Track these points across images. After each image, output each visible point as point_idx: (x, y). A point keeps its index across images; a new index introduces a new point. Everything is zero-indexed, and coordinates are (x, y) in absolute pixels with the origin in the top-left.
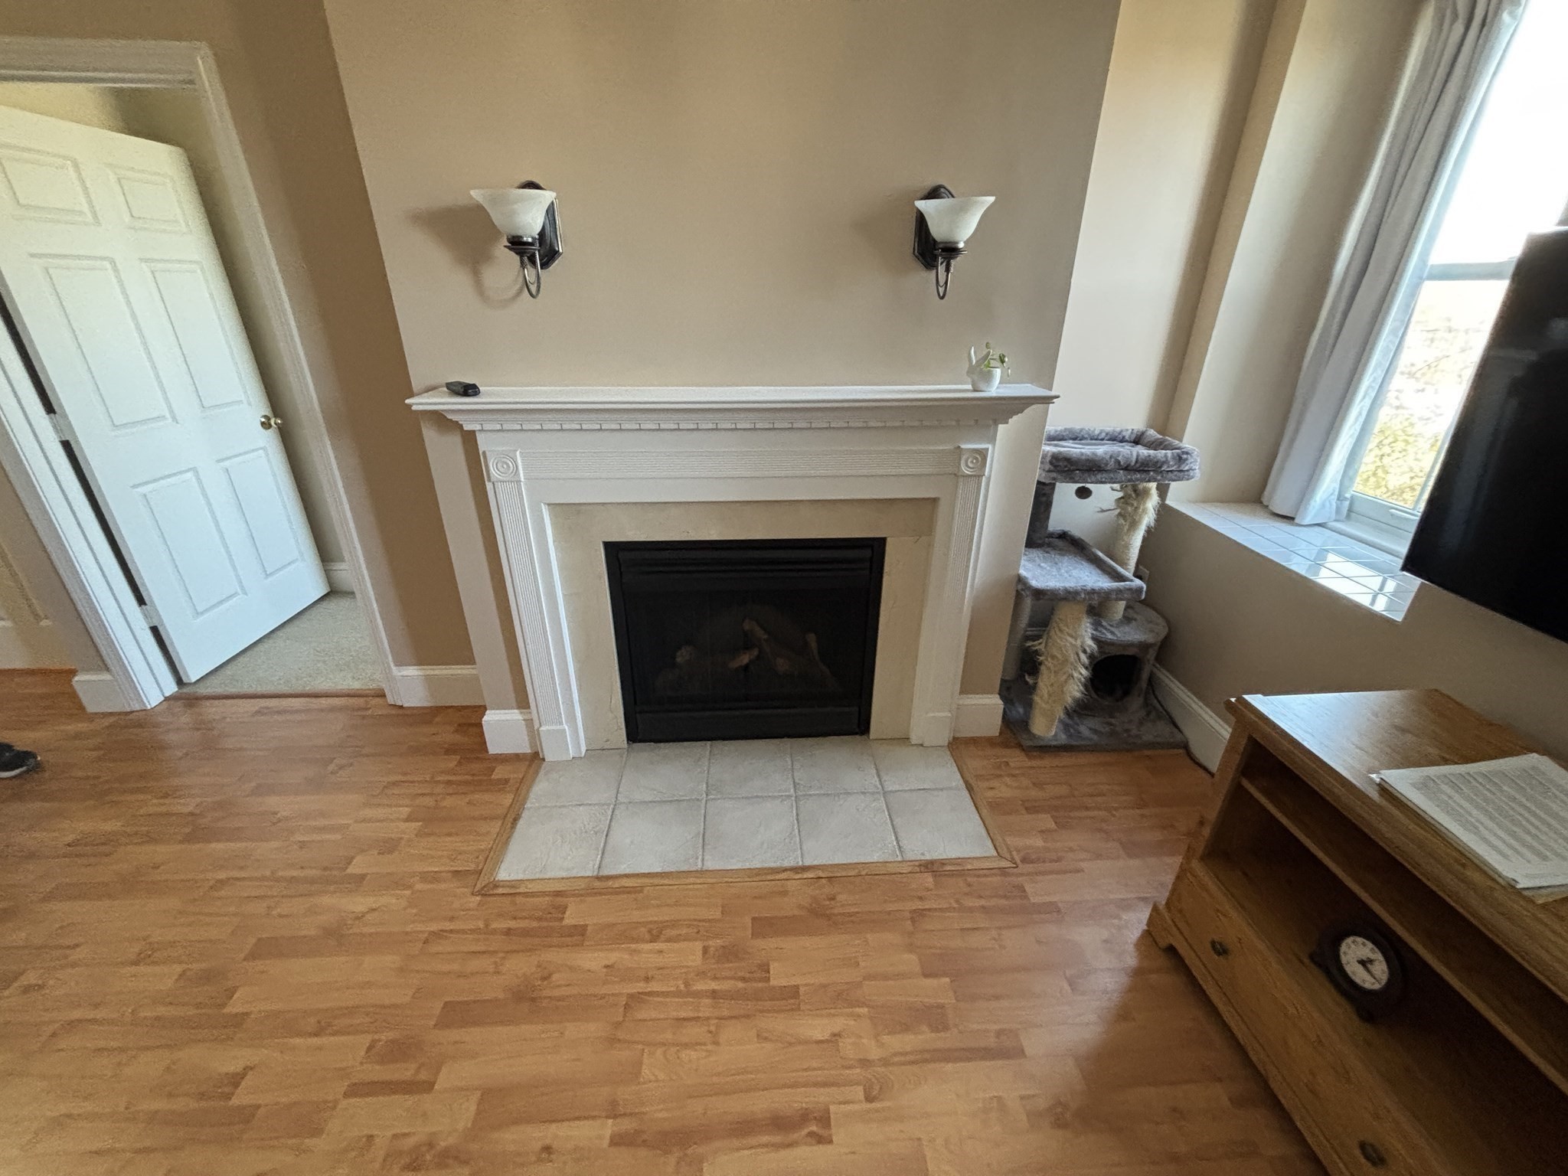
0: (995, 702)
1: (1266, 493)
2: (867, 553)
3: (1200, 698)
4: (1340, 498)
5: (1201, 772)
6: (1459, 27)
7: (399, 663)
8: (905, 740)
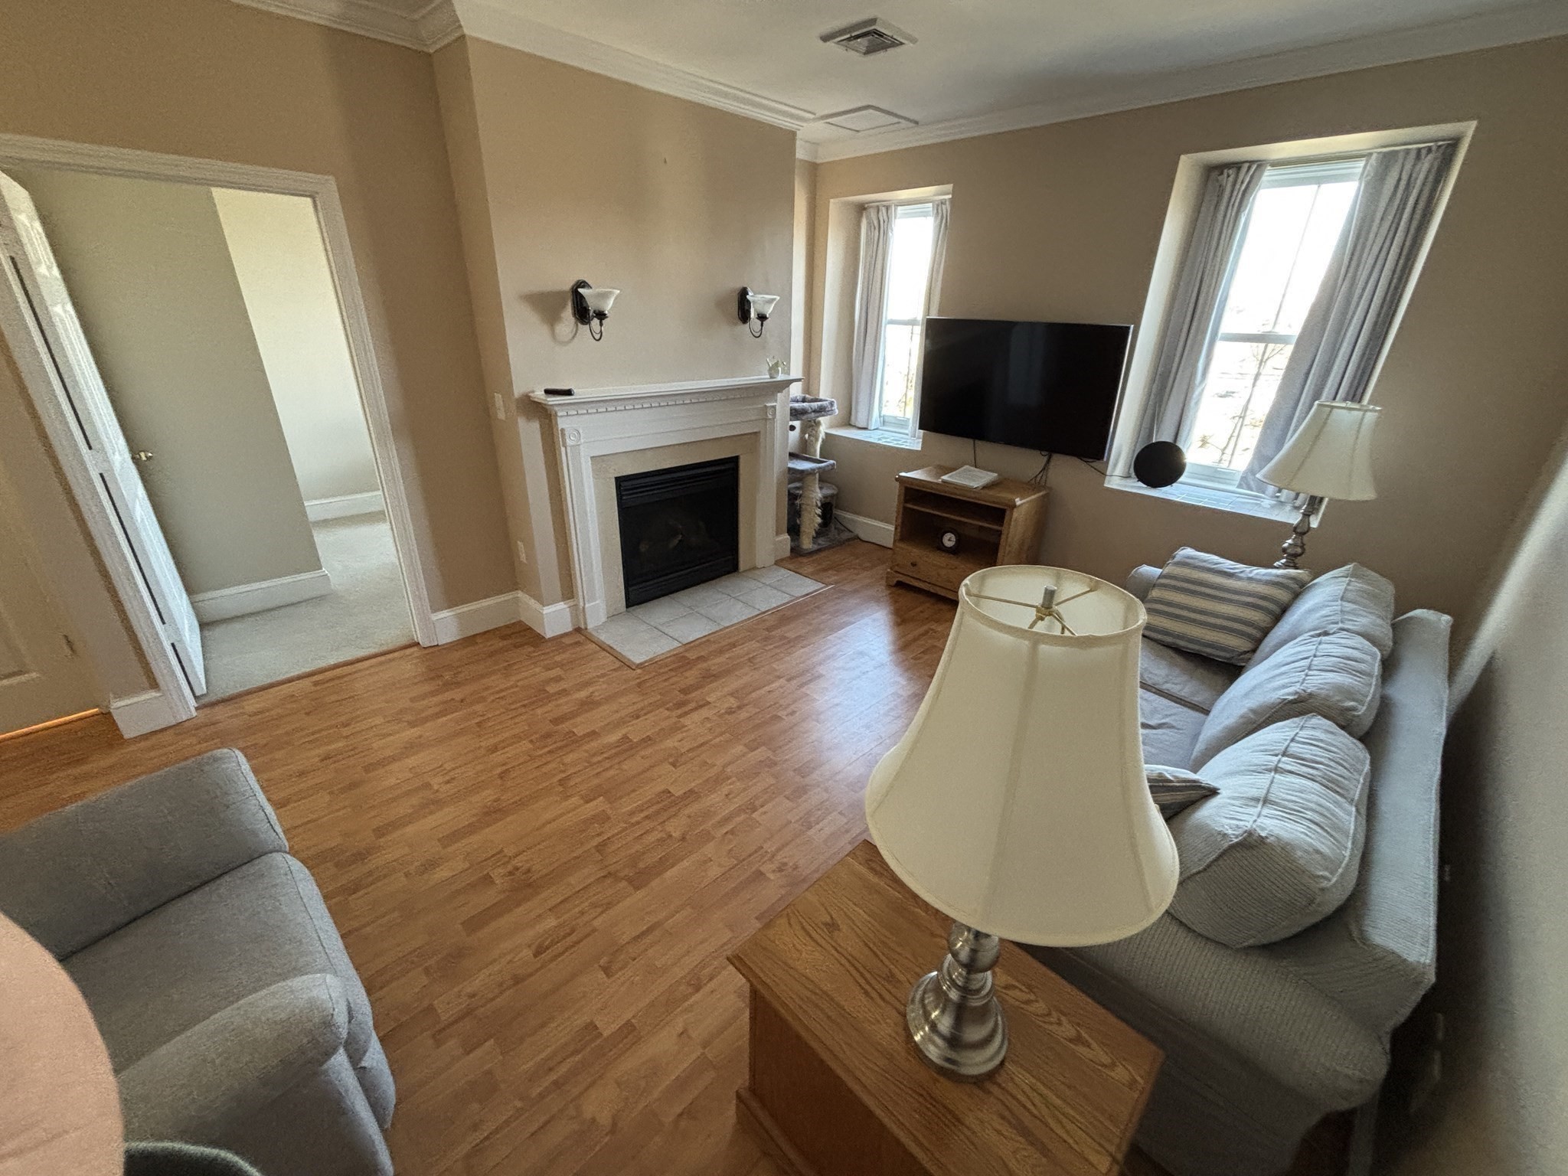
0: (787, 536)
1: (853, 418)
2: (731, 465)
3: (858, 514)
4: (880, 416)
5: (866, 544)
6: (877, 231)
7: (435, 610)
8: (755, 568)
